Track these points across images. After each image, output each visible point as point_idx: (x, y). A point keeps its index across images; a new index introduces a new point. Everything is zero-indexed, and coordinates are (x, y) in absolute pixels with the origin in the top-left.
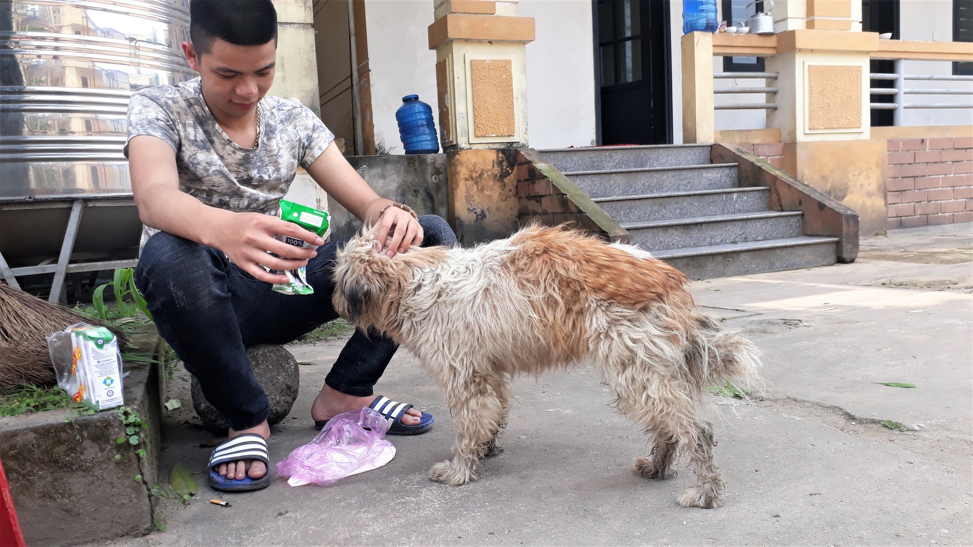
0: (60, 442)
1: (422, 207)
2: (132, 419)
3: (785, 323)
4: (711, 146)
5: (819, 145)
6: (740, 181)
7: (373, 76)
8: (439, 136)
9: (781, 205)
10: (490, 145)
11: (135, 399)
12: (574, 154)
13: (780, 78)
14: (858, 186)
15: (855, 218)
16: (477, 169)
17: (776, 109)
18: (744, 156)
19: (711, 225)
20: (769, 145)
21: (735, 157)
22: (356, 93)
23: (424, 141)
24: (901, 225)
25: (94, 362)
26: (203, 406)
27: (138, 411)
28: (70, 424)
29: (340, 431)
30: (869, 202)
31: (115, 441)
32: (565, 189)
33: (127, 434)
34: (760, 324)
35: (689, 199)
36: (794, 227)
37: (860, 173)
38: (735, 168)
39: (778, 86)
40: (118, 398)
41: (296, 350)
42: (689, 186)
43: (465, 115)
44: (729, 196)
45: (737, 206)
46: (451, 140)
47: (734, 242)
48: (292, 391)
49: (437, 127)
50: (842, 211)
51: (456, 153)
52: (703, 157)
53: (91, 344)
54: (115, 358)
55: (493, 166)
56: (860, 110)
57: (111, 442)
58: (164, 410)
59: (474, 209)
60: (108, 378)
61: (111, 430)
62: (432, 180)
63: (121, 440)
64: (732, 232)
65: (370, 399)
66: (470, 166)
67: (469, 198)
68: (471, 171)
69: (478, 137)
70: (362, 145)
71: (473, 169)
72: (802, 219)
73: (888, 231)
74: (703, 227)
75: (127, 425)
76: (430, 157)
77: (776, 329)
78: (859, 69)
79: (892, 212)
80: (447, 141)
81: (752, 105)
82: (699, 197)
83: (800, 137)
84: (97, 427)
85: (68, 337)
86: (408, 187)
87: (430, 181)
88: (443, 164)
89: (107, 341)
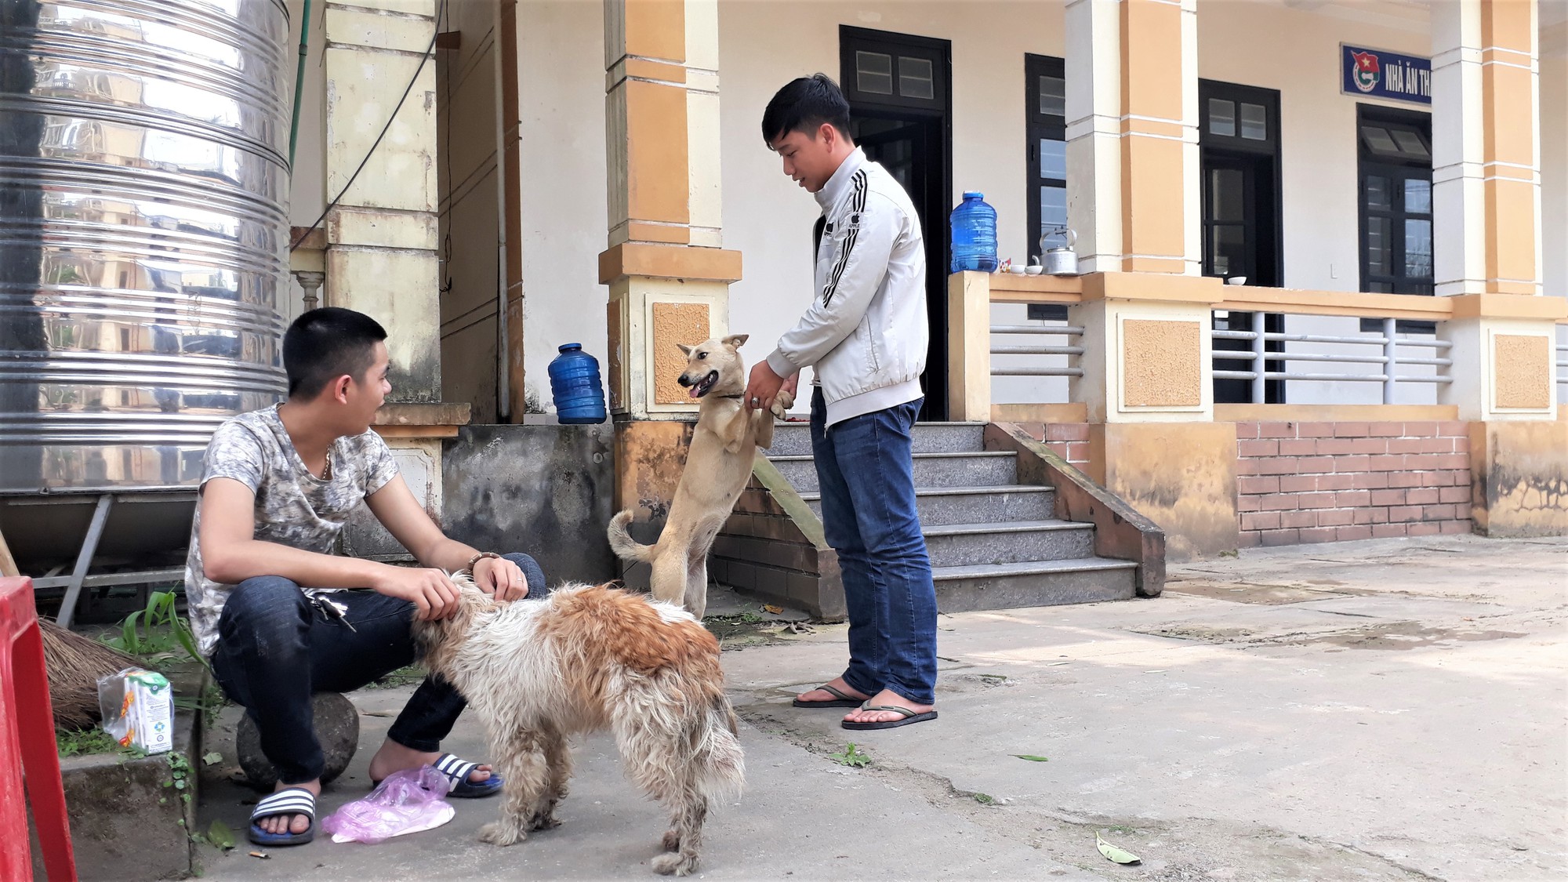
0: (109, 784)
1: (577, 496)
2: (179, 764)
3: (984, 680)
4: (984, 426)
5: (1136, 428)
6: (1019, 476)
7: (527, 305)
8: (607, 399)
9: (1068, 513)
10: (675, 415)
11: (182, 745)
12: (793, 430)
13: (1087, 334)
14: (1195, 487)
15: (1159, 537)
16: (655, 447)
17: (1081, 375)
18: (1024, 443)
19: (966, 538)
20: (1068, 426)
21: (1014, 444)
22: (503, 324)
23: (586, 405)
24: (1262, 540)
25: (147, 707)
26: (248, 759)
27: (186, 756)
28: (121, 767)
29: (396, 791)
30: (1211, 509)
31: (162, 784)
32: (768, 483)
33: (174, 778)
34: (956, 680)
35: (941, 501)
36: (1082, 544)
37: (1198, 468)
38: (1013, 458)
39: (1085, 344)
40: (168, 743)
41: (358, 698)
42: (947, 480)
43: (642, 374)
44: (998, 498)
45: (1008, 511)
46: (622, 406)
47: (997, 563)
48: (349, 746)
49: (605, 387)
50: (1142, 527)
51: (628, 425)
52: (972, 441)
53: (147, 690)
54: (168, 704)
55: (678, 444)
56: (1199, 381)
57: (158, 786)
58: (203, 764)
59: (649, 502)
60: (160, 723)
61: (159, 774)
62: (593, 459)
63: (168, 784)
64: (995, 548)
65: (434, 756)
66: (645, 443)
67: (642, 486)
68: (647, 450)
69: (660, 404)
70: (508, 396)
71: (649, 447)
72: (1095, 535)
73: (1240, 550)
74: (954, 540)
75: (175, 770)
76: (591, 429)
77: (970, 687)
78: (1196, 326)
79: (1248, 523)
80: (617, 407)
81: (1046, 370)
82: (954, 498)
83: (1112, 416)
84: (145, 770)
85: (121, 682)
86: (559, 468)
87: (589, 461)
88: (611, 439)
89: (161, 687)
